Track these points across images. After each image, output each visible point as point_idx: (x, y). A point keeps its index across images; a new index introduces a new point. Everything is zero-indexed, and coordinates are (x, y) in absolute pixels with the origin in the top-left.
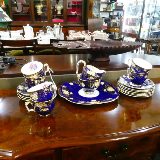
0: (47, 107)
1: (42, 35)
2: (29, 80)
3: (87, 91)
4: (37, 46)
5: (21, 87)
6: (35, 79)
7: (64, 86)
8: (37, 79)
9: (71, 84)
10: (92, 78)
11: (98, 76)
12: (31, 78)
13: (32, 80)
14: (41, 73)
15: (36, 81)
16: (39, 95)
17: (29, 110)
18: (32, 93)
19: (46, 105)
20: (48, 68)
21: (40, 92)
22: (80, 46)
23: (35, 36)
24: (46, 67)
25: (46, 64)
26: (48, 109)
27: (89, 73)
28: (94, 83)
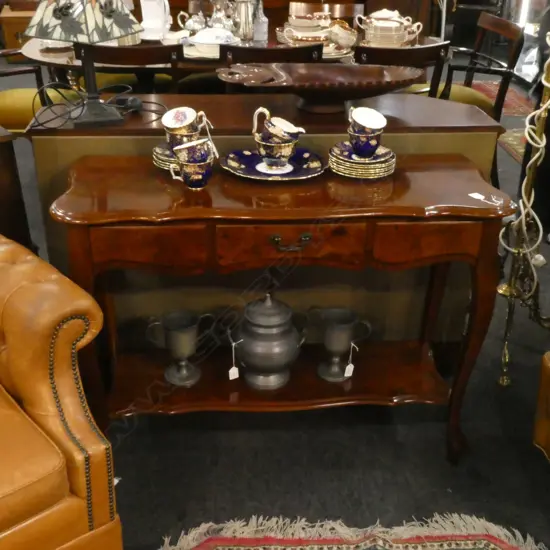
0: (199, 174)
1: (196, 21)
2: (173, 137)
3: (271, 165)
4: (180, 65)
5: (158, 150)
6: (182, 136)
7: (231, 156)
8: (186, 136)
9: (247, 153)
10: (277, 140)
11: (287, 137)
12: (177, 133)
13: (179, 137)
14: (192, 127)
15: (185, 139)
16: (189, 154)
17: (175, 177)
18: (180, 150)
19: (198, 170)
20: (205, 119)
21: (191, 150)
22: (272, 80)
23: (175, 28)
24: (201, 117)
25: (202, 113)
26: (200, 177)
27: (272, 130)
28: (280, 148)
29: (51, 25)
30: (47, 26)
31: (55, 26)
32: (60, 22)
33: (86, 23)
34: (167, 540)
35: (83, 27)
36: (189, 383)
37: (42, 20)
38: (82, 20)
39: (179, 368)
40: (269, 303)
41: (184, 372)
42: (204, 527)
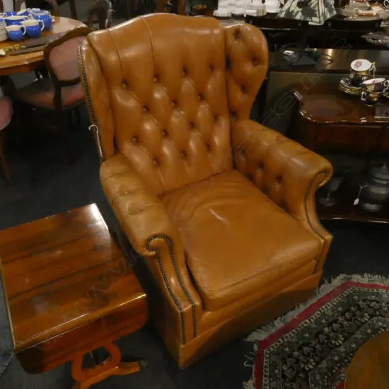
12: (360, 74)
17: (362, 99)
24: (372, 65)
29: (295, 11)
30: (293, 12)
31: (298, 12)
32: (301, 9)
33: (319, 10)
34: (326, 281)
35: (317, 13)
36: (330, 204)
37: (289, 8)
38: (316, 9)
39: (326, 197)
40: (385, 167)
41: (328, 199)
42: (342, 276)
